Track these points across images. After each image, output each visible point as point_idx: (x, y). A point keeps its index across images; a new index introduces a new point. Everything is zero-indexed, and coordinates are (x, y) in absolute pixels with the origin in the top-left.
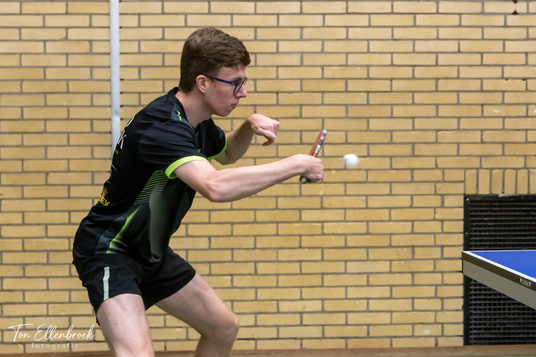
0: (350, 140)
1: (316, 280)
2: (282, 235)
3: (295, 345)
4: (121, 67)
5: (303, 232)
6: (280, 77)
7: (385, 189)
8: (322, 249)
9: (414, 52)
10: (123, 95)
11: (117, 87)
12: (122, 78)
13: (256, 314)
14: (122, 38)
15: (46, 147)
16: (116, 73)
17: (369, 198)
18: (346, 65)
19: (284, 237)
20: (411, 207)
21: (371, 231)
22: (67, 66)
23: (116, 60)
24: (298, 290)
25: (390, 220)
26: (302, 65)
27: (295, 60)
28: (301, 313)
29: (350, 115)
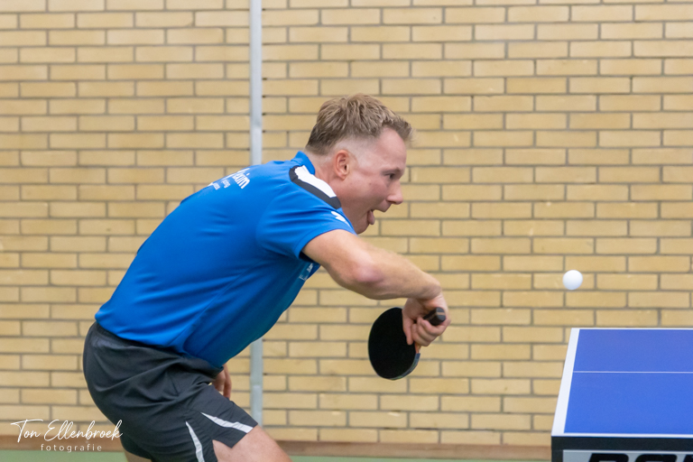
0: (572, 161)
1: (523, 352)
2: (476, 290)
3: (493, 439)
4: (264, 62)
5: (505, 285)
6: (476, 74)
7: (621, 229)
8: (532, 309)
9: (664, 38)
10: (266, 99)
11: (258, 88)
12: (265, 76)
13: (440, 395)
14: (266, 24)
15: (166, 168)
16: (258, 71)
17: (598, 240)
18: (568, 58)
19: (480, 293)
20: (657, 253)
21: (599, 286)
22: (194, 61)
23: (259, 53)
24: (498, 364)
25: (627, 272)
26: (506, 58)
27: (498, 51)
28: (503, 396)
29: (572, 126)
